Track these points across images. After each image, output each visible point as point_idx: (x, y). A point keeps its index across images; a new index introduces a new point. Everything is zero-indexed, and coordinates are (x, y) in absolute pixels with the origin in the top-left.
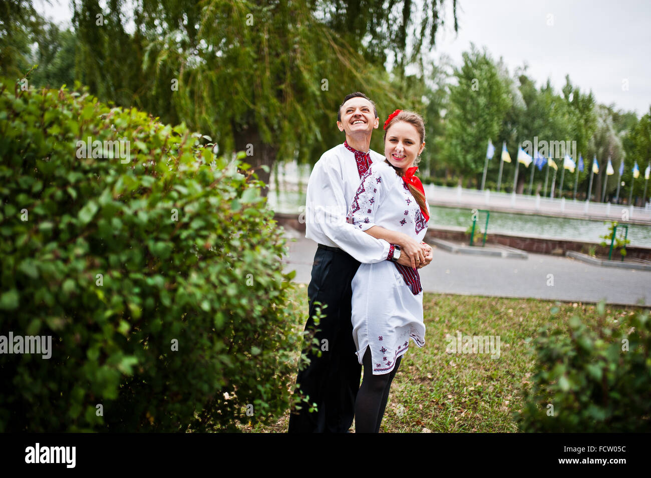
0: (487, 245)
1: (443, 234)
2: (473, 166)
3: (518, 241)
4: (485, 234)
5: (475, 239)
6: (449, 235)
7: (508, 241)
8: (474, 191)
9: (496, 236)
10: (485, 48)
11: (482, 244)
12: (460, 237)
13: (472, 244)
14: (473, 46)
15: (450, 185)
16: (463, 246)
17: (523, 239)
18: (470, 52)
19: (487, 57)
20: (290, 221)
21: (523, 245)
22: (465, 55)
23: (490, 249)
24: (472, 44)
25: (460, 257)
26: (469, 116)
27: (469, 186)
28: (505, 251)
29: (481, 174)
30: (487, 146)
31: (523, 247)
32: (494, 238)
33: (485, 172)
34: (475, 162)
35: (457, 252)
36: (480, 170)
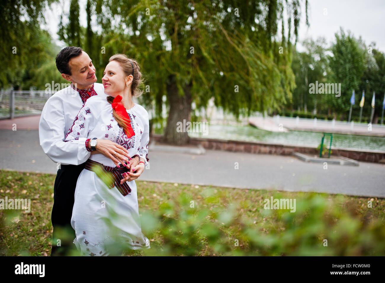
0: (331, 157)
1: (303, 150)
2: (343, 106)
3: (355, 154)
4: (330, 150)
5: (323, 153)
6: (307, 151)
7: (347, 154)
8: (345, 123)
9: (339, 150)
10: (349, 32)
11: (327, 156)
12: (313, 152)
13: (321, 156)
14: (342, 30)
15: (330, 119)
16: (316, 158)
17: (358, 153)
18: (339, 34)
19: (351, 37)
20: (203, 143)
21: (358, 157)
22: (337, 36)
23: (334, 159)
24: (341, 28)
25: (311, 165)
26: (340, 76)
27: (342, 120)
28: (342, 161)
29: (348, 112)
30: (351, 95)
31: (358, 158)
32: (338, 152)
33: (351, 110)
34: (344, 103)
35: (309, 161)
36: (348, 108)
